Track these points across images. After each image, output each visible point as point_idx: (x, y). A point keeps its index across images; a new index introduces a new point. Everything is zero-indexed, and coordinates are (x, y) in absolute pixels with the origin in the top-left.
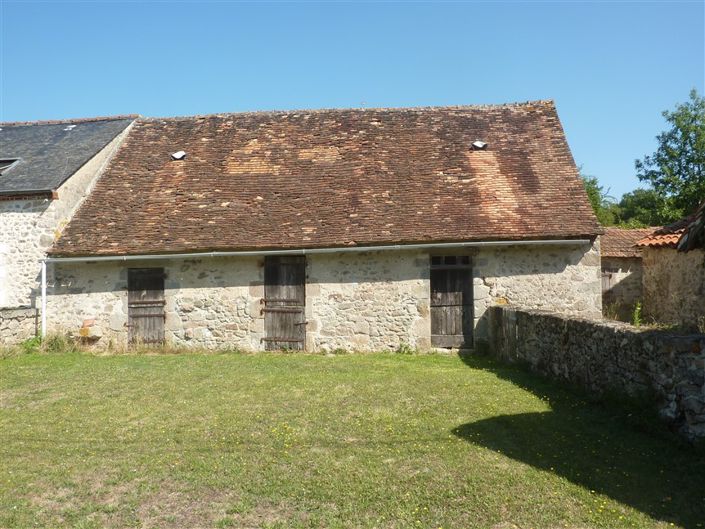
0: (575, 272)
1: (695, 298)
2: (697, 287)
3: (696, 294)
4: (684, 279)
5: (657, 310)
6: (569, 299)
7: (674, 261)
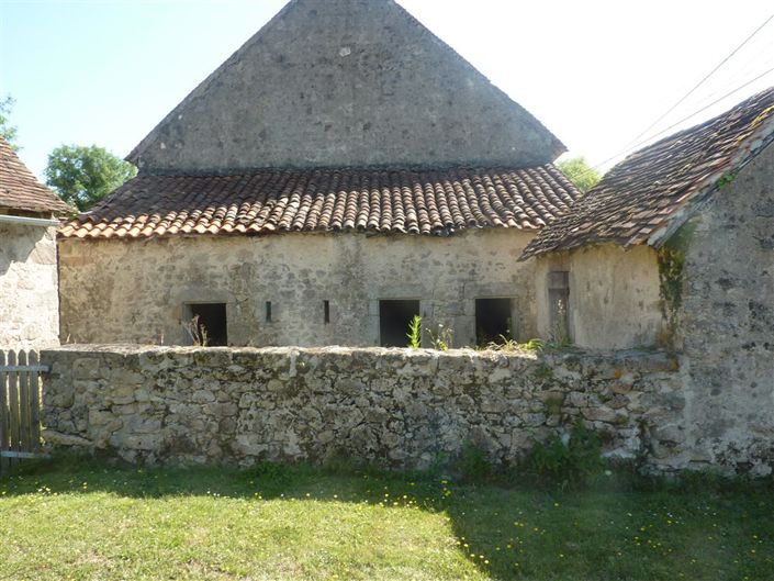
0: (23, 274)
1: (156, 309)
2: (161, 295)
3: (158, 304)
4: (138, 286)
5: (88, 329)
6: (16, 321)
7: (120, 261)
